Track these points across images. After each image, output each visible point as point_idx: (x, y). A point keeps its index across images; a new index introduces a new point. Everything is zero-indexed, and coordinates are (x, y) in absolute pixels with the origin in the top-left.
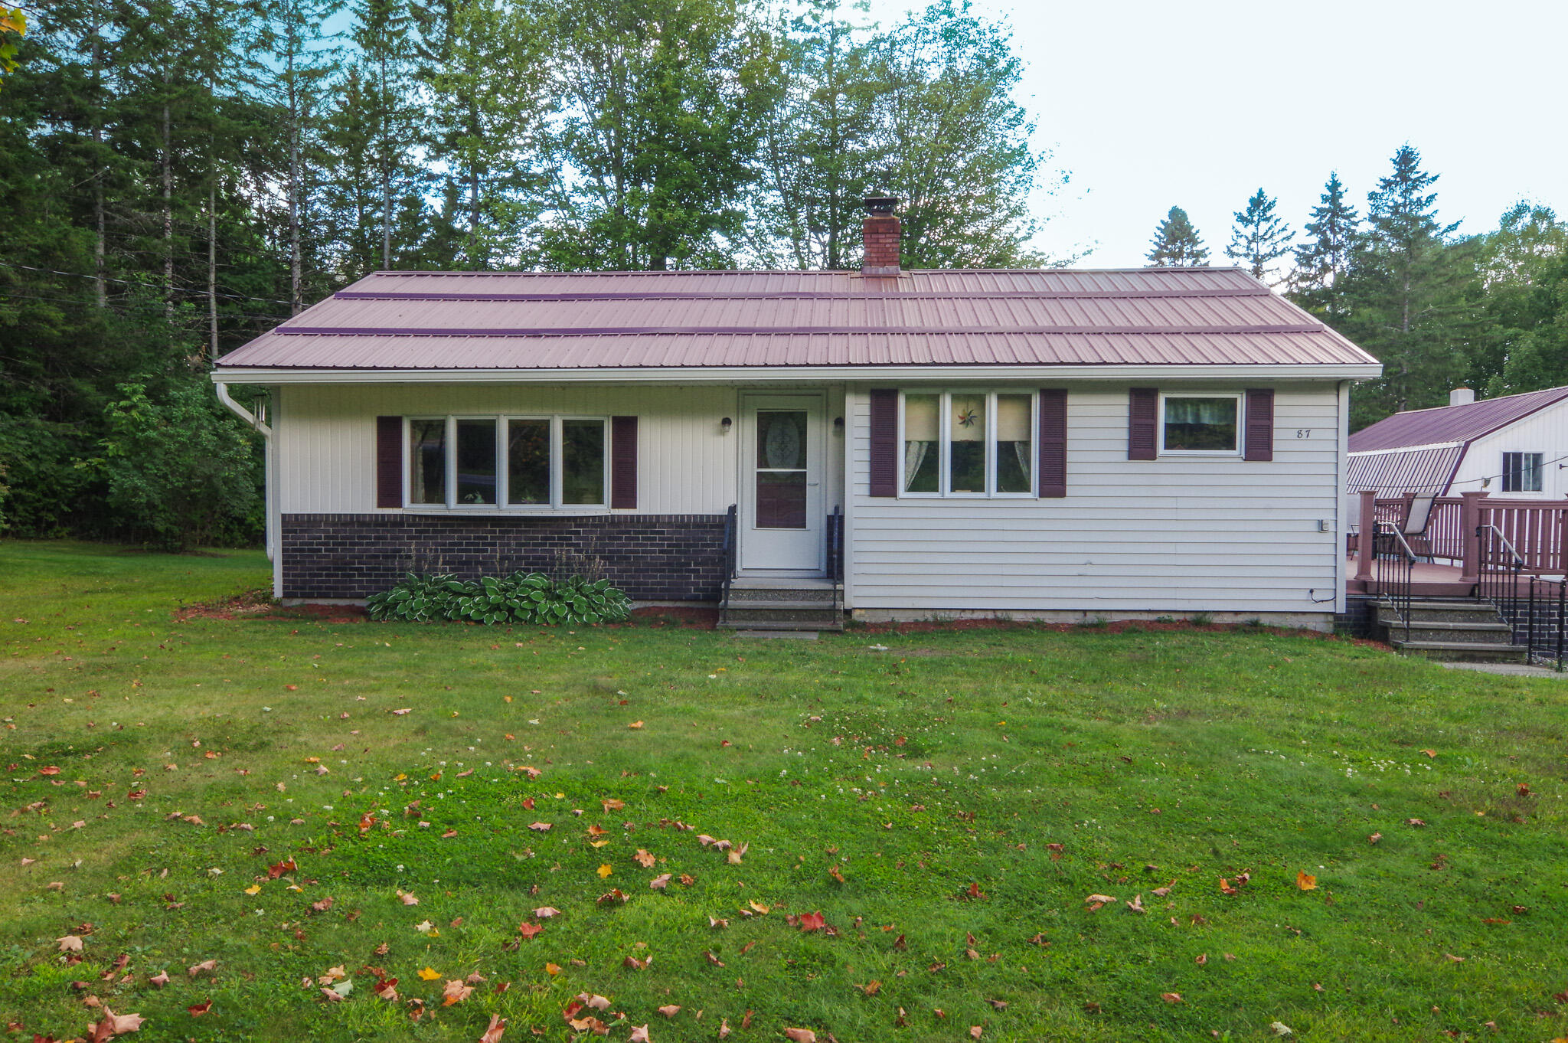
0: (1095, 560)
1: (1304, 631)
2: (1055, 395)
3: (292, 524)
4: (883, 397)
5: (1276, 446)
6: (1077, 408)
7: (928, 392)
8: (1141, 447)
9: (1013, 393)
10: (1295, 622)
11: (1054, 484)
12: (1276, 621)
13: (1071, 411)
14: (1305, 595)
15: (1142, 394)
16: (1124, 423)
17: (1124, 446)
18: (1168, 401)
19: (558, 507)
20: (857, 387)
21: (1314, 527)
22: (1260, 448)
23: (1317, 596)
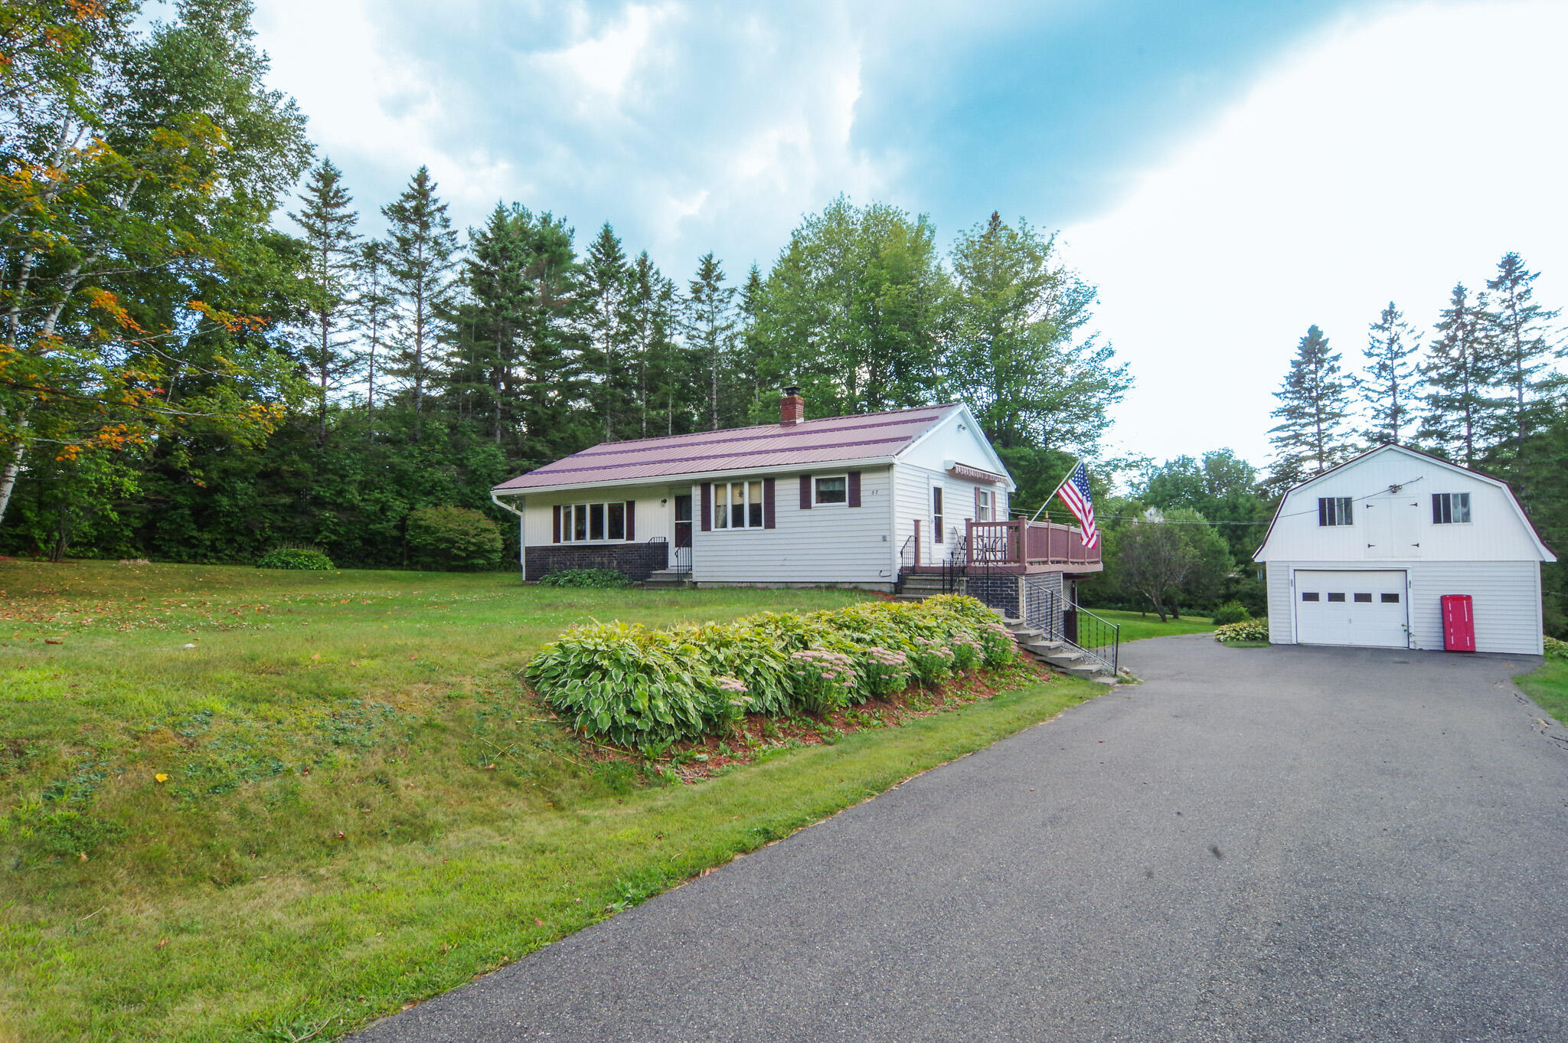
0: (789, 558)
1: (880, 592)
2: (770, 480)
3: (529, 550)
4: (705, 485)
5: (862, 499)
6: (780, 486)
7: (721, 483)
8: (805, 504)
9: (753, 480)
10: (876, 587)
11: (771, 524)
12: (866, 587)
13: (776, 488)
14: (877, 573)
15: (805, 477)
16: (798, 492)
17: (798, 503)
18: (818, 481)
19: (606, 540)
20: (695, 482)
21: (881, 539)
22: (855, 502)
23: (882, 574)
